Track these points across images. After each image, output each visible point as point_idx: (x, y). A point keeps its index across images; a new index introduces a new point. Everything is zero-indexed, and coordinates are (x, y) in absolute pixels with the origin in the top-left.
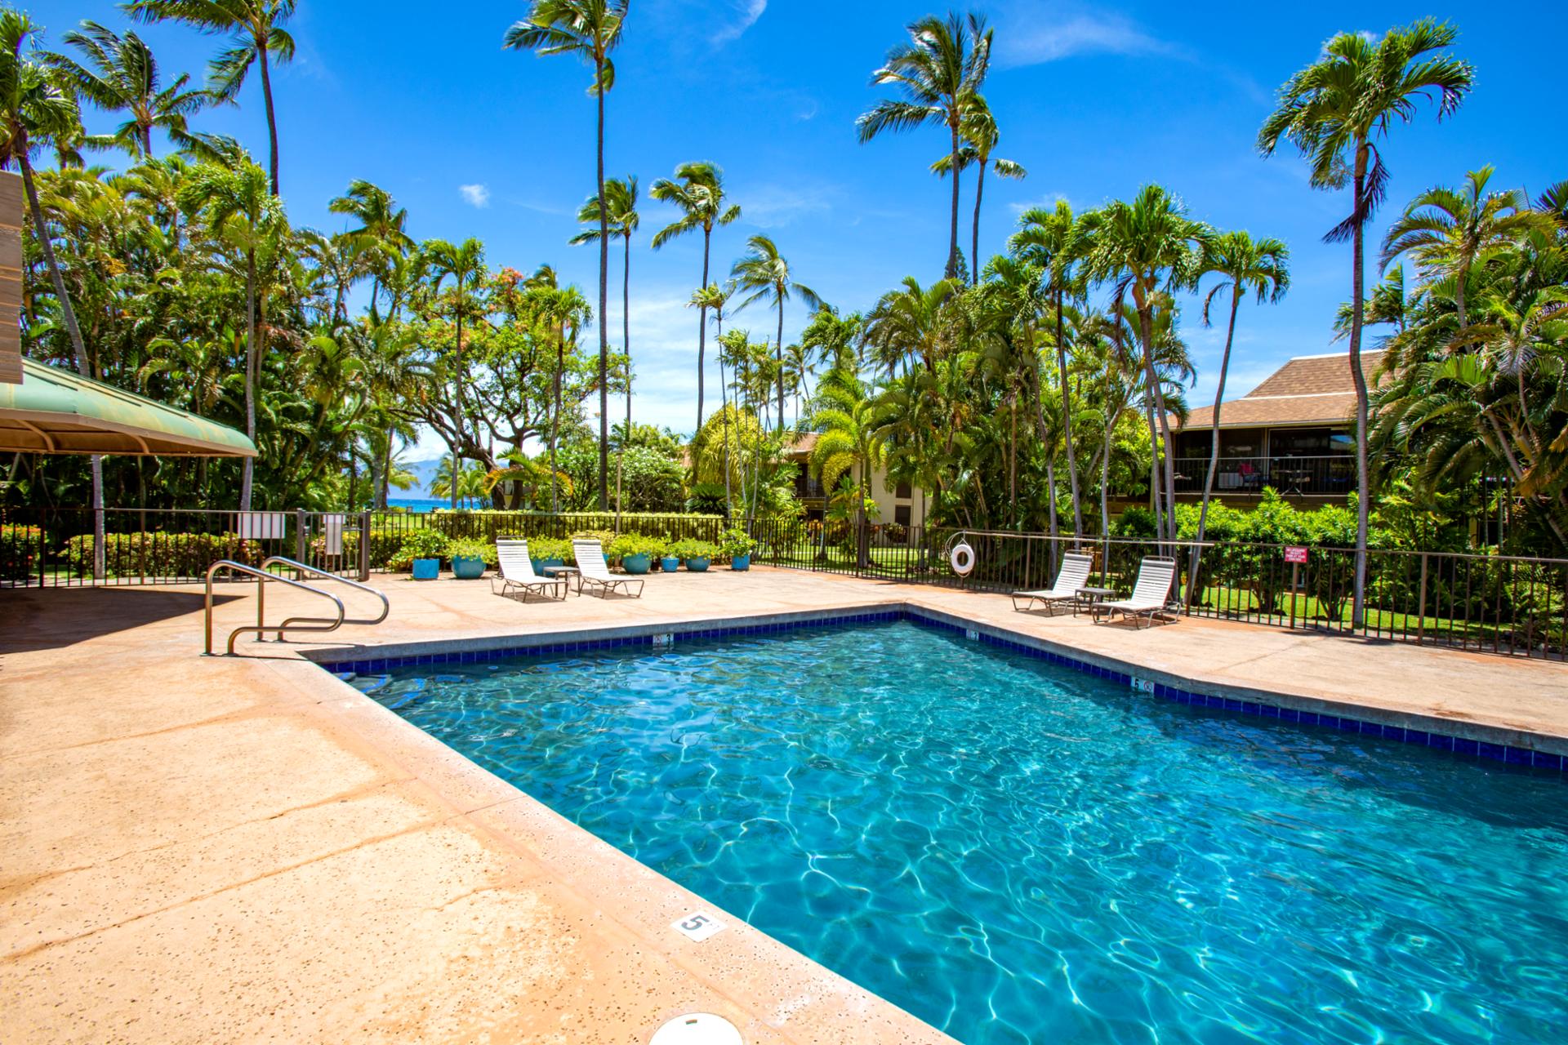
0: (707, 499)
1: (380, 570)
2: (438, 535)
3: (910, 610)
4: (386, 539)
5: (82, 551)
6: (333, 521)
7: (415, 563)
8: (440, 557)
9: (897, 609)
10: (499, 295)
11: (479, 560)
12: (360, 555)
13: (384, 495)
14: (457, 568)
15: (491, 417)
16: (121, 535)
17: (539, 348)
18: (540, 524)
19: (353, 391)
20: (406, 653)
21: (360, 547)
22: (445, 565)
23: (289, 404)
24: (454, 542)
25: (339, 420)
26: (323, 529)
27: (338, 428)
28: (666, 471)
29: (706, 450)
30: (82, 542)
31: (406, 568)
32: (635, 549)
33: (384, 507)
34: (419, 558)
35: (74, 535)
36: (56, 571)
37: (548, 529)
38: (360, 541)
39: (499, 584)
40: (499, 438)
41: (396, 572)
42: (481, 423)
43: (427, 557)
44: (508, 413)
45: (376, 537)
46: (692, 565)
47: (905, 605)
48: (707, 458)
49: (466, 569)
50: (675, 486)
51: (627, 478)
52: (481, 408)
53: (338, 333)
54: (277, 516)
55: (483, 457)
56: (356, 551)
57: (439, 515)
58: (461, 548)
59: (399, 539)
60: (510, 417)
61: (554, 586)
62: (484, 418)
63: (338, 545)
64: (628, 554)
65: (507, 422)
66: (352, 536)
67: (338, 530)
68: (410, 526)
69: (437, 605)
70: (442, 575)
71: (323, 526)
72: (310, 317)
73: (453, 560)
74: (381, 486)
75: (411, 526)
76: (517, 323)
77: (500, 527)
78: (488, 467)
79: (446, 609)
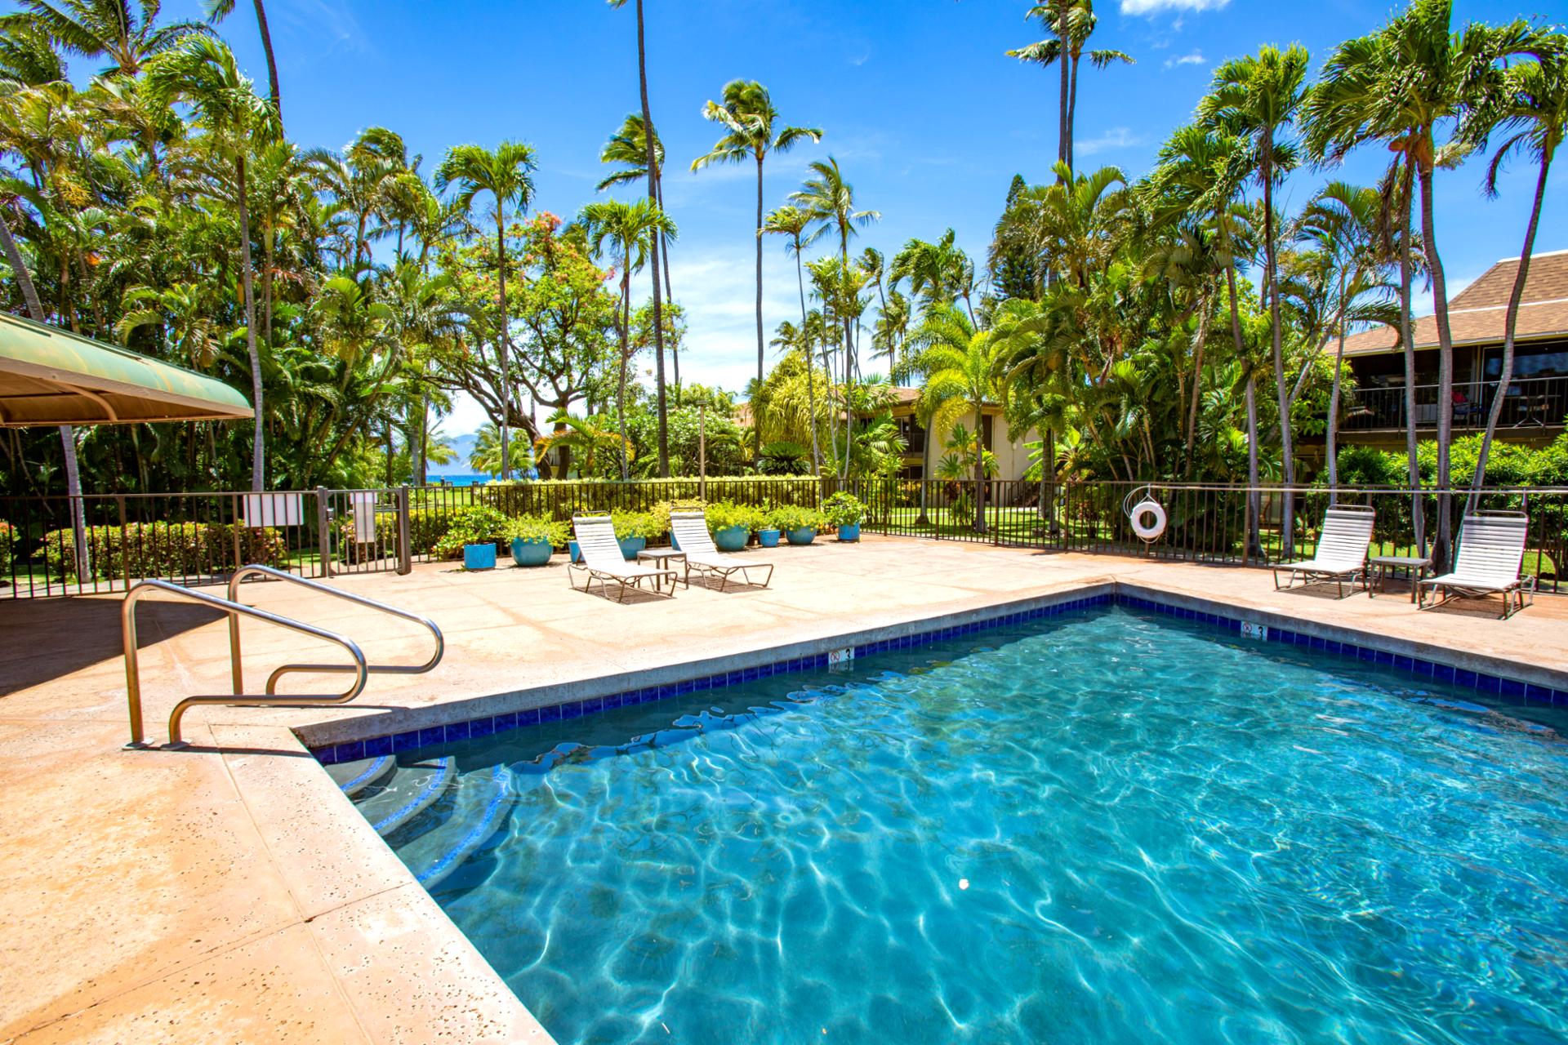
0: (780, 459)
1: (424, 557)
2: (493, 513)
3: (1126, 592)
4: (428, 519)
5: (62, 549)
6: (363, 501)
7: (467, 549)
8: (494, 540)
9: (1107, 591)
10: (536, 243)
11: (545, 542)
12: (398, 540)
13: (423, 471)
14: (518, 554)
15: (532, 380)
16: (111, 529)
17: (583, 300)
18: (610, 495)
19: (380, 344)
20: (476, 714)
21: (398, 531)
22: (503, 550)
23: (309, 364)
24: (512, 521)
25: (368, 381)
26: (351, 511)
27: (366, 392)
28: (723, 432)
29: (771, 406)
30: (61, 538)
31: (455, 555)
32: (731, 521)
33: (423, 482)
34: (471, 543)
35: (52, 530)
36: (30, 573)
37: (620, 500)
38: (397, 523)
39: (581, 577)
40: (542, 402)
41: (444, 560)
42: (522, 387)
43: (480, 541)
44: (550, 375)
45: (417, 517)
46: (795, 538)
47: (1117, 585)
48: (773, 414)
49: (528, 554)
50: (732, 447)
51: (681, 441)
52: (521, 370)
53: (361, 276)
54: (292, 497)
55: (526, 424)
56: (394, 536)
57: (490, 488)
58: (521, 528)
59: (444, 519)
60: (553, 379)
61: (654, 579)
62: (525, 381)
63: (371, 529)
64: (723, 527)
65: (550, 385)
66: (388, 517)
67: (370, 513)
68: (458, 503)
69: (505, 611)
70: (501, 562)
71: (350, 506)
72: (328, 259)
73: (513, 544)
74: (419, 461)
75: (458, 501)
76: (556, 274)
77: (565, 500)
78: (532, 435)
79: (520, 620)
